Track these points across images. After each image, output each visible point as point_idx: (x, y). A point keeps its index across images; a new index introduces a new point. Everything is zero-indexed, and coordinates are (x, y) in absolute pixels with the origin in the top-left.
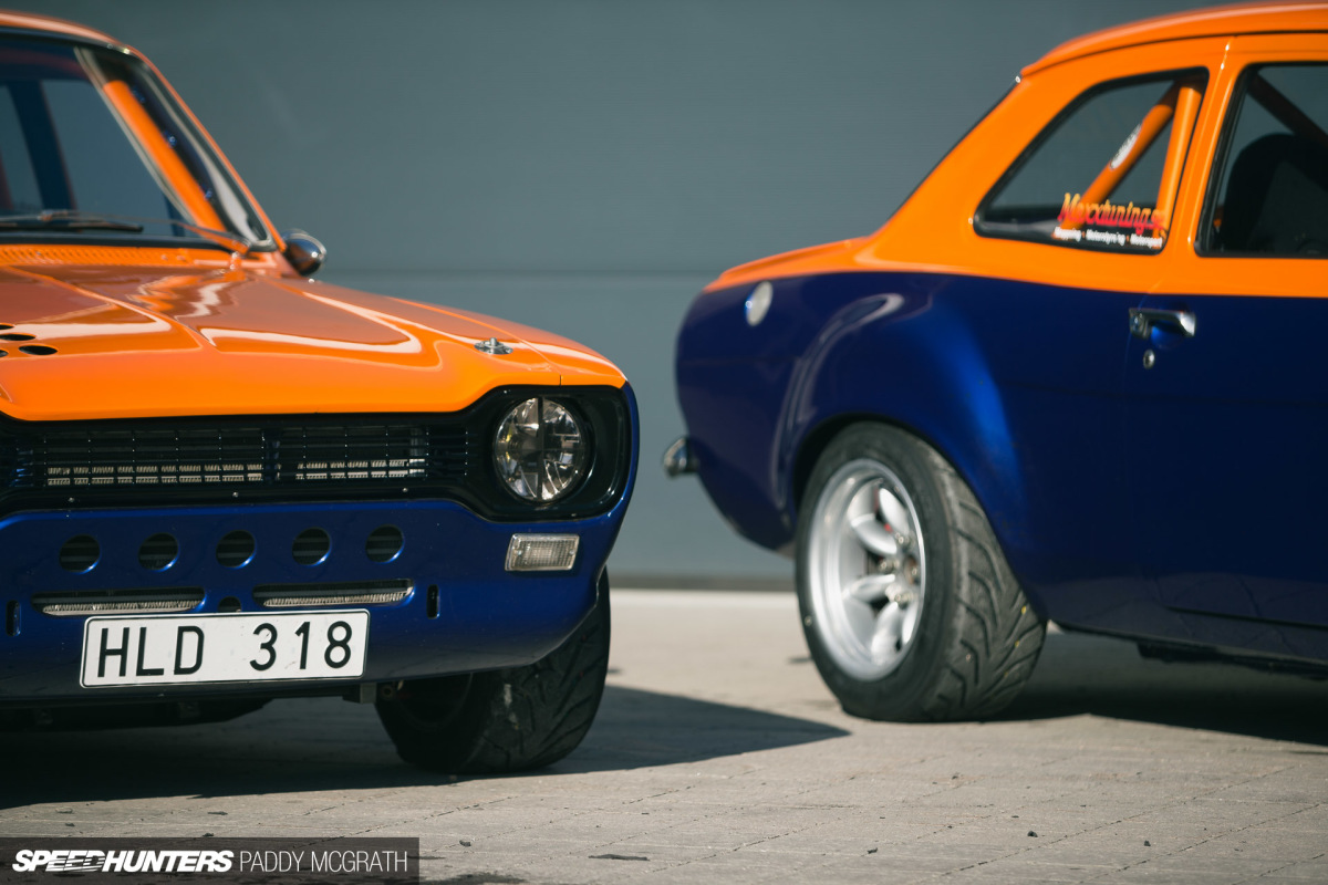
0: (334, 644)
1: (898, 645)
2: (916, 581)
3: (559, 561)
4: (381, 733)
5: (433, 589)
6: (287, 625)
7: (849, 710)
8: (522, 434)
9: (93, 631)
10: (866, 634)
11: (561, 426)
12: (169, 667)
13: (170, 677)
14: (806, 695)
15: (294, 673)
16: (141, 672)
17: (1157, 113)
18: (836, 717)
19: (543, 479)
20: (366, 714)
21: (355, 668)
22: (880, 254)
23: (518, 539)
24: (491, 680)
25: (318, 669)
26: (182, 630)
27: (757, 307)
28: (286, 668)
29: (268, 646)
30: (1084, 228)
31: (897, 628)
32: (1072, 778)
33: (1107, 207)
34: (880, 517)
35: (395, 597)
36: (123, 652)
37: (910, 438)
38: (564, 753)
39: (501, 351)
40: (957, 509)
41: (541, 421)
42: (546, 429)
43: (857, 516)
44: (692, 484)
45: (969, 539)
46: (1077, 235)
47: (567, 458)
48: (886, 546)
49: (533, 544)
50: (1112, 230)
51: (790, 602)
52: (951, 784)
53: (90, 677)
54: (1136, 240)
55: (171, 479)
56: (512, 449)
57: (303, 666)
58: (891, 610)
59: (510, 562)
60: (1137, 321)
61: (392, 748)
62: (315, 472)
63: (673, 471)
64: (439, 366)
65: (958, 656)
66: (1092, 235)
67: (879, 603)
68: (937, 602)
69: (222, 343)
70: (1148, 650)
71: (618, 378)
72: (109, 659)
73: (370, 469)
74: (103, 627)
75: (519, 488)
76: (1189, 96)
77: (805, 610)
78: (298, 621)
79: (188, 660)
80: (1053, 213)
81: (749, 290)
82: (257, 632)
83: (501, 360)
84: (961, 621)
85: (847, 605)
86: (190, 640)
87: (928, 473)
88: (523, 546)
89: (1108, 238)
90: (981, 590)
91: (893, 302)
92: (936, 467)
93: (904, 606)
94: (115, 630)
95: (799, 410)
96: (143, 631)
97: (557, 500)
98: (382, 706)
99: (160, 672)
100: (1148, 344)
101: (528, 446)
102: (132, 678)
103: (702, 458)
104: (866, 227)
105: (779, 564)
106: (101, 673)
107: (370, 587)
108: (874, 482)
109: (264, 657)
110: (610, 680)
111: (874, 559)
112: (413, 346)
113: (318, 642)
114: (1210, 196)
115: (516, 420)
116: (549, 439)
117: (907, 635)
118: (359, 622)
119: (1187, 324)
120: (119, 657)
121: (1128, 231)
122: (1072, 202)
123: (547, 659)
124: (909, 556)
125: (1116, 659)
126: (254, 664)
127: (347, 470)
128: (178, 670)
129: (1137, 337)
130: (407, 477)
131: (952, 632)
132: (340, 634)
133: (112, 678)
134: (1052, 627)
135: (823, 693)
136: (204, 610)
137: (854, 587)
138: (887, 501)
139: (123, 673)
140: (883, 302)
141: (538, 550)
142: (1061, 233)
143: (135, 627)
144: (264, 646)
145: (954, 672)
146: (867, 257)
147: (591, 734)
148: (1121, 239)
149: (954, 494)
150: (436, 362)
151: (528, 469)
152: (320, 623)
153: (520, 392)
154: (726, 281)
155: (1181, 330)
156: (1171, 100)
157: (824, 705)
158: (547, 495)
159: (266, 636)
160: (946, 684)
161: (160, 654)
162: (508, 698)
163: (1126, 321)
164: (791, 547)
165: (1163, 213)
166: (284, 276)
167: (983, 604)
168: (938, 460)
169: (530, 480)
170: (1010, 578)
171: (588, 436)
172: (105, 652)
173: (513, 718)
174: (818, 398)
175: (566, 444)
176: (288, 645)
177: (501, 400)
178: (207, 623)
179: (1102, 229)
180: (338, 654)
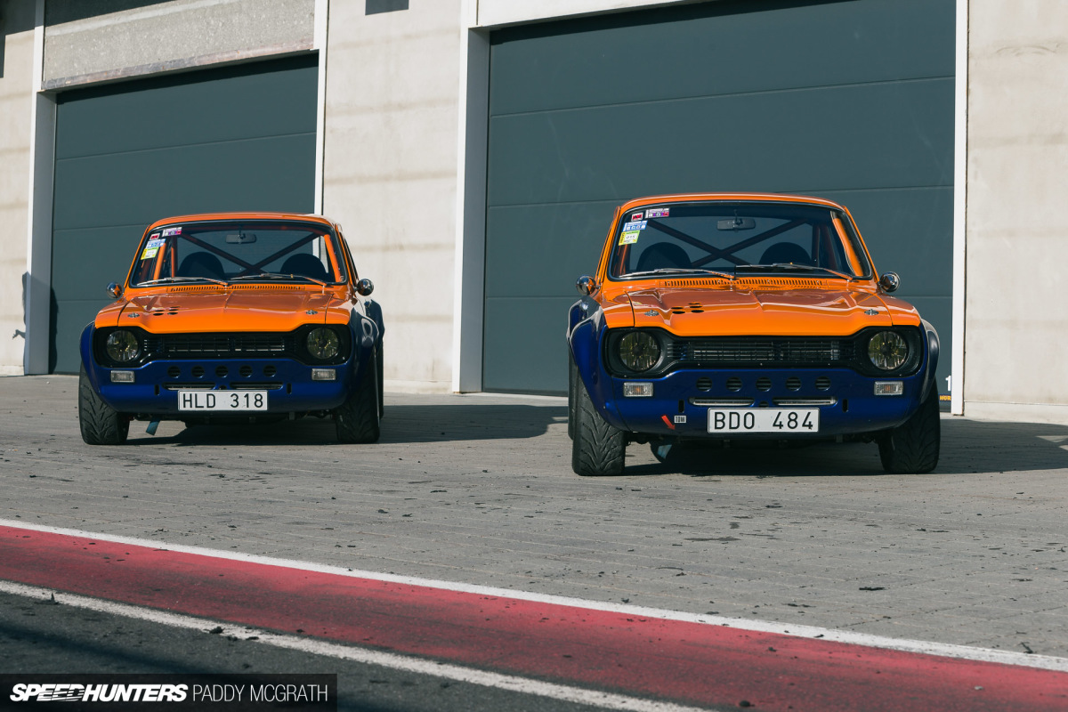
0: (257, 400)
5: (290, 386)
6: (241, 394)
9: (181, 395)
12: (205, 405)
13: (206, 409)
15: (245, 409)
16: (197, 407)
21: (265, 408)
23: (315, 370)
25: (251, 408)
26: (208, 395)
28: (242, 407)
29: (236, 400)
36: (190, 401)
49: (321, 371)
53: (181, 408)
57: (248, 406)
59: (312, 377)
71: (345, 322)
72: (186, 403)
74: (184, 394)
78: (246, 393)
79: (211, 404)
82: (233, 396)
86: (211, 398)
88: (317, 372)
94: (188, 394)
96: (196, 395)
99: (202, 407)
102: (194, 408)
106: (184, 407)
107: (268, 384)
109: (235, 404)
113: (252, 401)
118: (264, 394)
120: (189, 403)
126: (232, 406)
128: (208, 407)
130: (282, 351)
132: (259, 397)
133: (188, 408)
136: (215, 389)
139: (191, 407)
141: (322, 374)
143: (194, 394)
152: (252, 394)
159: (235, 398)
161: (202, 402)
172: (185, 401)
176: (242, 400)
178: (216, 393)
180: (259, 403)
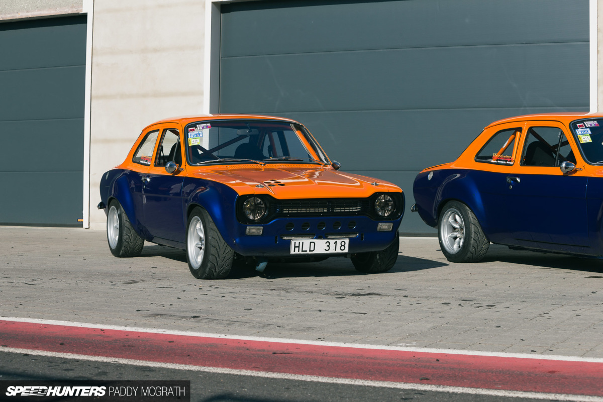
0: (342, 246)
1: (459, 247)
2: (463, 233)
3: (389, 229)
4: (352, 265)
5: (362, 235)
6: (332, 241)
7: (449, 260)
8: (381, 202)
9: (293, 243)
10: (453, 244)
11: (389, 200)
12: (308, 250)
13: (308, 252)
14: (440, 257)
15: (333, 251)
16: (302, 251)
17: (512, 137)
18: (446, 262)
19: (385, 212)
20: (349, 260)
21: (346, 251)
22: (455, 166)
23: (380, 224)
24: (374, 254)
25: (339, 251)
26: (311, 242)
27: (430, 177)
28: (332, 251)
29: (328, 246)
30: (497, 160)
31: (459, 243)
32: (495, 274)
33: (502, 156)
34: (456, 220)
35: (354, 236)
36: (299, 247)
37: (462, 204)
38: (390, 269)
39: (376, 185)
40: (471, 218)
41: (385, 200)
42: (386, 201)
43: (451, 220)
44: (417, 213)
45: (474, 225)
46: (496, 162)
47: (390, 207)
48: (457, 226)
49: (383, 225)
50: (503, 161)
51: (437, 238)
52: (470, 275)
53: (292, 252)
54: (508, 163)
55: (308, 211)
56: (379, 205)
57: (335, 250)
58: (458, 239)
59: (378, 229)
60: (508, 179)
61: (354, 268)
62: (338, 210)
63: (413, 211)
64: (363, 188)
65: (471, 249)
66: (499, 162)
67: (455, 238)
68: (467, 238)
69: (319, 183)
70: (510, 248)
71: (401, 191)
72: (296, 248)
73: (349, 209)
74: (295, 242)
75: (380, 213)
76: (518, 133)
77: (440, 240)
78: (335, 241)
79: (312, 249)
80: (491, 157)
81: (429, 173)
82: (326, 243)
83: (376, 187)
84: (472, 242)
85: (448, 238)
86: (312, 244)
87: (465, 211)
88: (381, 225)
89: (502, 162)
90: (476, 235)
91: (458, 175)
92: (467, 210)
93: (460, 239)
94: (297, 242)
95: (439, 198)
96: (303, 243)
97: (388, 216)
98: (352, 258)
99: (306, 251)
100: (511, 184)
101: (382, 205)
102: (300, 252)
103: (419, 208)
104: (453, 161)
105: (434, 230)
106: (294, 251)
107: (349, 234)
108: (454, 213)
109: (327, 248)
110: (399, 254)
111: (454, 229)
112: (358, 184)
113: (339, 245)
114: (523, 154)
115: (380, 199)
116: (386, 203)
117: (461, 244)
118: (347, 241)
119: (518, 180)
120: (298, 248)
121: (506, 161)
122: (495, 155)
123: (386, 249)
124: (461, 228)
125: (504, 249)
126: (325, 250)
127: (353, 209)
128: (310, 251)
129: (508, 183)
130: (357, 211)
131: (470, 244)
132: (343, 244)
133: (297, 252)
134: (491, 243)
135: (444, 257)
136: (316, 238)
137: (450, 235)
138: (457, 217)
139: (299, 251)
140: (457, 175)
141: (384, 226)
142: (493, 161)
143: (301, 242)
144: (327, 246)
145: (471, 252)
146: (453, 166)
147: (395, 265)
148: (505, 162)
149: (471, 215)
150: (363, 187)
151: (382, 210)
152: (339, 241)
153: (380, 193)
154: (424, 171)
155: (517, 181)
156: (515, 134)
157: (444, 259)
158: (386, 215)
159: (328, 244)
160: (469, 255)
161: (306, 248)
162: (378, 257)
163: (506, 179)
164: (437, 226)
165: (513, 157)
166: (332, 170)
167: (477, 238)
168: (468, 208)
169: (382, 212)
170: (482, 233)
171: (395, 203)
172: (295, 247)
173: (379, 261)
174: (443, 195)
175: (390, 204)
176: (332, 246)
177: (376, 195)
178: (316, 241)
179: (501, 161)
180: (343, 248)
